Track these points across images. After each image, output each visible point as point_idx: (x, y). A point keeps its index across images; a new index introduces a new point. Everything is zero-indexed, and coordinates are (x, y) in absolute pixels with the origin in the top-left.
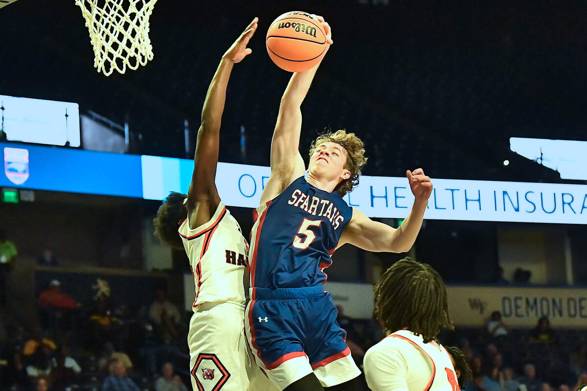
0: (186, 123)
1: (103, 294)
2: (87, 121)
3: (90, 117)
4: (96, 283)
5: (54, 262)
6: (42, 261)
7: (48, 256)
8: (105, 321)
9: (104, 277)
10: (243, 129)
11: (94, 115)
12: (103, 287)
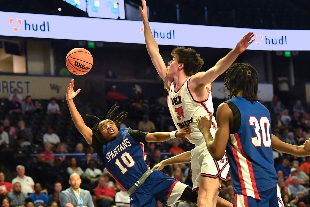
0: (177, 6)
1: (138, 92)
2: (128, 6)
3: (130, 4)
4: (135, 87)
5: (114, 77)
6: (107, 76)
7: (110, 74)
8: (139, 106)
9: (138, 84)
10: (206, 8)
11: (132, 3)
12: (138, 89)
